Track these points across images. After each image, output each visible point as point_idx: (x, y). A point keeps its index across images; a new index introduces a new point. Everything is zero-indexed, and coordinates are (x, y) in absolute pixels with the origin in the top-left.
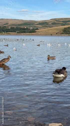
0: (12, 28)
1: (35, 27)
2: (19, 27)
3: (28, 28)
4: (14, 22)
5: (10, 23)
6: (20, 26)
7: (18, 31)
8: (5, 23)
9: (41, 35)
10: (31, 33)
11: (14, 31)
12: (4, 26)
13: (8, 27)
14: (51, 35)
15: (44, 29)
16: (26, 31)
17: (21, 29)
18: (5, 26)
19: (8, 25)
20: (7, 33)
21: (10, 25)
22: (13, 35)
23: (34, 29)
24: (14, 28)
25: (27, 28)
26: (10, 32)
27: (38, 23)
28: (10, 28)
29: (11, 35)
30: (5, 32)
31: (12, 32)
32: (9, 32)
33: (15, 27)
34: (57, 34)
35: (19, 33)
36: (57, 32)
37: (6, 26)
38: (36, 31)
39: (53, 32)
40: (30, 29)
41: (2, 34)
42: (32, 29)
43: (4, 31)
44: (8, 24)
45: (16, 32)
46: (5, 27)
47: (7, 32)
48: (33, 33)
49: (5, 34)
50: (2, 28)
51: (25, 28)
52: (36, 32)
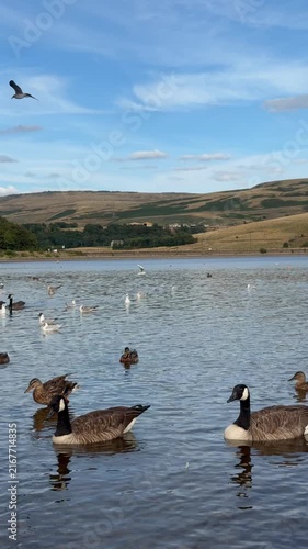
0: (89, 229)
1: (191, 220)
2: (122, 222)
3: (161, 228)
4: (99, 205)
5: (82, 207)
6: (124, 220)
7: (118, 242)
8: (63, 209)
9: (217, 252)
10: (172, 249)
11: (101, 243)
12: (56, 221)
13: (74, 226)
14: (263, 251)
15: (230, 228)
16: (154, 238)
17: (130, 231)
18: (60, 220)
19: (76, 215)
20: (72, 252)
21: (82, 217)
22: (95, 259)
23: (185, 229)
24: (100, 227)
25: (155, 226)
26: (84, 246)
27: (204, 203)
28: (81, 229)
29: (89, 259)
30: (60, 249)
31: (91, 245)
32: (79, 246)
33: (104, 223)
34: (286, 245)
35: (120, 247)
36: (287, 236)
37: (67, 220)
38: (194, 236)
39: (270, 237)
40: (168, 232)
41: (48, 256)
42: (177, 230)
43: (56, 243)
44: (75, 211)
45: (108, 245)
46: (63, 225)
47: (69, 245)
48: (181, 248)
49: (63, 254)
50: (48, 228)
51: (149, 225)
52: (196, 240)
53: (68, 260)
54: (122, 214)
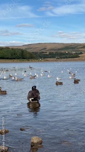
0: (50, 54)
1: (79, 51)
2: (59, 51)
3: (70, 53)
4: (53, 47)
5: (48, 47)
6: (60, 51)
7: (58, 57)
8: (43, 48)
10: (73, 59)
11: (53, 57)
12: (41, 51)
13: (46, 52)
16: (68, 56)
17: (62, 54)
18: (42, 51)
19: (47, 49)
20: (45, 60)
21: (48, 50)
22: (51, 62)
23: (77, 53)
24: (53, 53)
25: (68, 52)
26: (49, 58)
27: (82, 46)
28: (48, 53)
29: (50, 62)
30: (42, 59)
31: (51, 58)
32: (47, 58)
33: (54, 52)
35: (58, 59)
37: (44, 51)
38: (79, 55)
40: (72, 54)
41: (38, 61)
42: (74, 54)
43: (41, 57)
44: (46, 48)
45: (55, 58)
46: (43, 52)
47: (45, 58)
48: (75, 59)
49: (43, 60)
50: (39, 53)
51: (67, 52)
52: (80, 57)
53: (44, 62)
54: (59, 49)
